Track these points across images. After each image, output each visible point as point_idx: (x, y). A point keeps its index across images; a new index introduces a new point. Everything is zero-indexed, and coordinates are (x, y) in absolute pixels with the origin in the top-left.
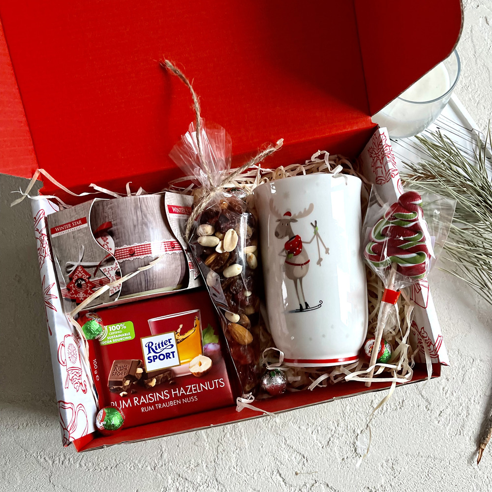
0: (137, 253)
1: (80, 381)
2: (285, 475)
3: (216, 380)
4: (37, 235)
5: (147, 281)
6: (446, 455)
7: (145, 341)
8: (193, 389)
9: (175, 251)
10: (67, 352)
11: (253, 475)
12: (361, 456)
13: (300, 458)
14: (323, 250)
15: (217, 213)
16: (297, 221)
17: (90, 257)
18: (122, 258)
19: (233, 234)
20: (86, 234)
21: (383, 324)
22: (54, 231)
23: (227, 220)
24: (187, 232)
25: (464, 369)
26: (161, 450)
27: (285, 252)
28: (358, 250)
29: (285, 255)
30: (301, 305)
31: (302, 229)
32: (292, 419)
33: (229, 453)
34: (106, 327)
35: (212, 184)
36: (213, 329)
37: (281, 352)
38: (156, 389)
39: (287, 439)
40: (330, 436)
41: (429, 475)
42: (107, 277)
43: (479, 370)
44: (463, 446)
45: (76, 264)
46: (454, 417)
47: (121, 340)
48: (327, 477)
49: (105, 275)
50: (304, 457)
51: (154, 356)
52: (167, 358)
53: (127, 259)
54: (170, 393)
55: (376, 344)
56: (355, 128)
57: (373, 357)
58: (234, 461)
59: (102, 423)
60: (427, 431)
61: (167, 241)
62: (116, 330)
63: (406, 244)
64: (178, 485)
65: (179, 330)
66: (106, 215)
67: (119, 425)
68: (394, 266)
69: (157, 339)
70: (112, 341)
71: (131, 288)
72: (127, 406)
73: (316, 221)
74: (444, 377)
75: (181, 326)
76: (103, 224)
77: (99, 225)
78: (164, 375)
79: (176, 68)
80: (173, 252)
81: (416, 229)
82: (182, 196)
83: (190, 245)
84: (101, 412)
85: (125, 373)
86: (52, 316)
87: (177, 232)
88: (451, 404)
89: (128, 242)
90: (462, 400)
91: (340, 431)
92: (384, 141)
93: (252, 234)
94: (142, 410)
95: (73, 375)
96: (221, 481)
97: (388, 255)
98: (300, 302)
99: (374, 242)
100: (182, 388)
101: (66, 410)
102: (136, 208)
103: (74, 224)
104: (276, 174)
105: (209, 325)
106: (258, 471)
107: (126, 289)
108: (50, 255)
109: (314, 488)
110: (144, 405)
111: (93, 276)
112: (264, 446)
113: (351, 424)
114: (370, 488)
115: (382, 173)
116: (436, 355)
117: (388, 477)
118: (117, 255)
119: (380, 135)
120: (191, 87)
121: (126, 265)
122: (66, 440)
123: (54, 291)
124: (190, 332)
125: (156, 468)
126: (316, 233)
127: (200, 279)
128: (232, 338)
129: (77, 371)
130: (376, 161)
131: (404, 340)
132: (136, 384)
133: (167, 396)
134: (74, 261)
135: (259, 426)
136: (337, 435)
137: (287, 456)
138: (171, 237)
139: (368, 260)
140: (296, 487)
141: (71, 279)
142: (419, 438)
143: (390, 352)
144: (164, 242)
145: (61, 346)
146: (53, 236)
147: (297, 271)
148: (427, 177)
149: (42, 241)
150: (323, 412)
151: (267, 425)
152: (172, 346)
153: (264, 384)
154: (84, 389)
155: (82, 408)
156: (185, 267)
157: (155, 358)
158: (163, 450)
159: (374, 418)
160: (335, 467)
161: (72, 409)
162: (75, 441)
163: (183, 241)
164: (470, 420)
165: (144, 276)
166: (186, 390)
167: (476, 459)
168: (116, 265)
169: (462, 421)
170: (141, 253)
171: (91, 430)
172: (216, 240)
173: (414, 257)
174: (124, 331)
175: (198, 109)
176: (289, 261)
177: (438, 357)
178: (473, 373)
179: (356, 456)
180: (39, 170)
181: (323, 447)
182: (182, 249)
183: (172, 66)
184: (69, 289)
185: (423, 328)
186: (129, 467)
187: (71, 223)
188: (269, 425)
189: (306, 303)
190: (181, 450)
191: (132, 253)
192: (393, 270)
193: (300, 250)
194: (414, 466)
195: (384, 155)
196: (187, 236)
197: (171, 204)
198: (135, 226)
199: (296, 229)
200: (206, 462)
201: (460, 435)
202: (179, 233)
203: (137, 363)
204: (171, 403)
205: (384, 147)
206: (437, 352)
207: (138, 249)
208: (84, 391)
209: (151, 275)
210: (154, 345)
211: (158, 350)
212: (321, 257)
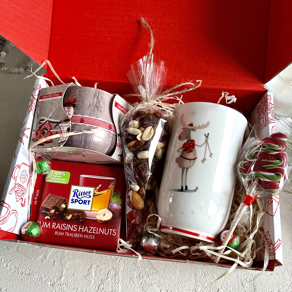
0: (85, 122)
1: (22, 197)
3: (111, 230)
4: (32, 98)
5: (85, 142)
7: (74, 188)
8: (94, 230)
9: (110, 131)
10: (20, 173)
14: (208, 154)
15: (144, 113)
16: (196, 131)
17: (56, 116)
18: (75, 122)
19: (151, 130)
20: (59, 102)
21: (238, 219)
22: (41, 98)
23: (150, 120)
24: (123, 122)
26: (62, 274)
27: (182, 149)
29: (182, 151)
30: (182, 187)
31: (198, 137)
32: (158, 283)
34: (52, 171)
35: (148, 97)
36: (121, 195)
37: (159, 218)
38: (70, 222)
42: (61, 131)
45: (46, 119)
47: (59, 182)
49: (61, 129)
51: (76, 200)
52: (84, 204)
53: (78, 123)
54: (78, 228)
55: (230, 233)
56: (252, 88)
57: (225, 241)
59: (25, 229)
61: (108, 122)
62: (58, 175)
63: (269, 165)
65: (98, 188)
66: (75, 95)
67: (36, 235)
68: (256, 180)
69: (82, 189)
70: (53, 181)
71: (74, 143)
72: (47, 227)
73: (208, 134)
74: (277, 289)
75: (100, 186)
76: (72, 99)
77: (69, 99)
78: (78, 214)
79: (146, 23)
80: (109, 131)
81: (279, 157)
84: (28, 223)
85: (54, 204)
86: (20, 146)
87: (116, 119)
89: (82, 114)
92: (269, 100)
94: (56, 233)
95: (18, 189)
97: (254, 170)
98: (182, 185)
99: (245, 160)
100: (86, 227)
101: (3, 207)
102: (95, 96)
103: (55, 95)
105: (118, 190)
108: (34, 112)
110: (58, 230)
111: (53, 128)
115: (263, 121)
116: (274, 253)
118: (72, 119)
119: (267, 96)
120: (152, 34)
121: (76, 127)
124: (104, 192)
125: (54, 285)
126: (206, 141)
127: (122, 156)
129: (22, 189)
131: (252, 236)
132: (58, 214)
133: (75, 229)
135: (132, 280)
138: (111, 121)
139: (239, 172)
141: (40, 128)
143: (238, 242)
144: (105, 122)
145: (17, 167)
146: (40, 100)
147: (186, 163)
149: (32, 102)
150: (180, 285)
151: (138, 280)
152: (90, 197)
153: (143, 243)
154: (23, 203)
155: (16, 214)
158: (63, 274)
161: (8, 210)
163: (118, 127)
165: (85, 138)
166: (89, 229)
168: (70, 124)
170: (88, 123)
172: (139, 131)
173: (273, 176)
174: (63, 177)
175: (152, 47)
176: (183, 156)
177: (275, 255)
180: (47, 61)
182: (116, 132)
183: (145, 21)
184: (37, 134)
185: (268, 232)
186: (37, 278)
187: (53, 95)
188: (140, 282)
189: (186, 186)
190: (75, 278)
191: (82, 121)
192: (255, 183)
193: (193, 150)
195: (267, 108)
196: (122, 125)
197: (118, 103)
198: (90, 105)
199: (194, 136)
202: (117, 122)
203: (64, 200)
204: (76, 235)
205: (268, 103)
206: (275, 251)
207: (87, 120)
208: (23, 205)
209: (90, 139)
210: (79, 192)
211: (80, 197)
212: (205, 158)
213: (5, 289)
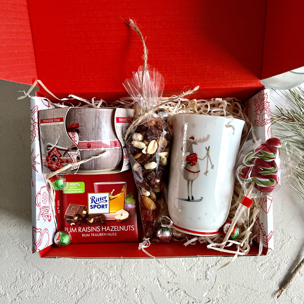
0: (92, 147)
1: (47, 214)
2: (161, 282)
3: (130, 226)
4: (32, 122)
5: (96, 165)
6: (259, 289)
7: (90, 195)
8: (115, 228)
10: (41, 197)
11: (143, 278)
12: (208, 280)
13: (172, 274)
14: (210, 166)
15: (147, 128)
16: (197, 144)
17: (62, 143)
18: (82, 148)
19: (154, 144)
20: (62, 129)
21: (238, 217)
22: (42, 122)
23: (152, 134)
24: (126, 136)
25: (283, 242)
28: (233, 169)
29: (186, 164)
30: (189, 197)
31: (199, 150)
33: (131, 263)
34: (68, 183)
35: (147, 108)
36: (133, 195)
37: (171, 221)
38: (93, 225)
39: (167, 262)
40: (193, 265)
41: (247, 298)
42: (71, 159)
43: (292, 244)
44: (271, 286)
45: (53, 146)
46: (270, 268)
47: (76, 192)
48: (186, 288)
49: (70, 157)
50: (175, 274)
51: (94, 205)
52: (102, 208)
53: (85, 149)
54: (101, 228)
55: (232, 226)
56: (249, 85)
57: (227, 235)
58: (133, 268)
59: (57, 241)
60: (252, 274)
61: (113, 140)
62: (74, 186)
64: (98, 275)
65: (112, 193)
66: (76, 119)
67: (67, 244)
68: (253, 183)
69: (98, 195)
70: (70, 192)
71: (85, 167)
72: (74, 231)
73: (209, 147)
75: (114, 190)
76: (74, 124)
77: (71, 124)
78: (99, 217)
79: (136, 26)
80: (115, 148)
81: (273, 164)
82: (127, 111)
83: (127, 144)
84: (58, 233)
85: (75, 212)
86: (35, 175)
87: (119, 135)
88: (269, 261)
89: (87, 139)
90: (277, 260)
91: (199, 263)
92: (265, 99)
93: (167, 145)
94: (83, 235)
95: (44, 211)
96: (123, 278)
98: (188, 195)
99: (244, 165)
100: (108, 227)
101: (37, 233)
102: (96, 117)
103: (55, 120)
104: (191, 103)
105: (131, 192)
106: (146, 276)
107: (82, 167)
108: (38, 136)
109: (177, 292)
110: (84, 232)
111: (63, 156)
112: (152, 263)
113: (207, 261)
114: (210, 299)
115: (260, 119)
116: (267, 243)
117: (222, 295)
118: (80, 145)
119: (264, 94)
120: (144, 42)
121: (84, 153)
122: (34, 250)
123: (38, 160)
124: (118, 195)
125: (87, 264)
126: (208, 154)
127: (130, 165)
128: (144, 205)
129: (46, 208)
130: (258, 110)
131: (249, 229)
132: (81, 219)
133: (99, 230)
134: (52, 144)
136: (197, 266)
137: (165, 272)
138: (115, 138)
139: (238, 176)
140: (167, 289)
141: (49, 154)
142: (246, 277)
143: (238, 234)
144: (111, 141)
145: (38, 194)
146: (42, 124)
147: (191, 176)
148: (289, 119)
149: (34, 126)
152: (106, 201)
153: (158, 234)
154: (49, 219)
155: (47, 231)
156: (121, 157)
157: (95, 206)
159: (221, 260)
160: (192, 283)
161: (40, 233)
162: (40, 251)
163: (123, 141)
164: (279, 272)
165: (94, 162)
166: (111, 228)
167: (277, 295)
168: (77, 153)
169: (274, 272)
170: (95, 147)
171: (51, 243)
172: (143, 145)
173: (267, 182)
174: (78, 187)
175: (146, 58)
176: (187, 168)
177: (268, 244)
178: (288, 245)
179: (205, 279)
180: (38, 80)
181: (187, 271)
182: (121, 146)
183: (134, 24)
184: (47, 160)
185: (263, 224)
187: (53, 119)
189: (192, 197)
191: (89, 146)
192: (252, 186)
193: (196, 163)
194: (239, 291)
195: (263, 109)
196: (125, 139)
197: (118, 117)
198: (93, 129)
199: (196, 149)
200: (116, 266)
201: (271, 279)
202: (121, 136)
203: (83, 208)
204: (101, 235)
205: (265, 103)
206: (268, 242)
207: (93, 144)
208: (49, 220)
209: (99, 162)
210: (95, 199)
211: (98, 202)
212: (208, 170)
213: (47, 272)
